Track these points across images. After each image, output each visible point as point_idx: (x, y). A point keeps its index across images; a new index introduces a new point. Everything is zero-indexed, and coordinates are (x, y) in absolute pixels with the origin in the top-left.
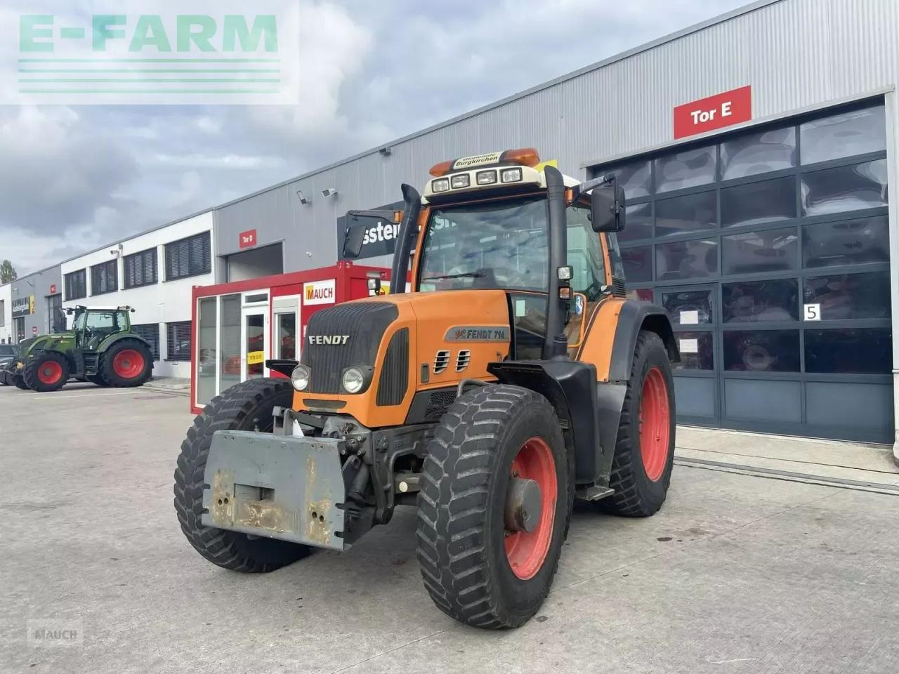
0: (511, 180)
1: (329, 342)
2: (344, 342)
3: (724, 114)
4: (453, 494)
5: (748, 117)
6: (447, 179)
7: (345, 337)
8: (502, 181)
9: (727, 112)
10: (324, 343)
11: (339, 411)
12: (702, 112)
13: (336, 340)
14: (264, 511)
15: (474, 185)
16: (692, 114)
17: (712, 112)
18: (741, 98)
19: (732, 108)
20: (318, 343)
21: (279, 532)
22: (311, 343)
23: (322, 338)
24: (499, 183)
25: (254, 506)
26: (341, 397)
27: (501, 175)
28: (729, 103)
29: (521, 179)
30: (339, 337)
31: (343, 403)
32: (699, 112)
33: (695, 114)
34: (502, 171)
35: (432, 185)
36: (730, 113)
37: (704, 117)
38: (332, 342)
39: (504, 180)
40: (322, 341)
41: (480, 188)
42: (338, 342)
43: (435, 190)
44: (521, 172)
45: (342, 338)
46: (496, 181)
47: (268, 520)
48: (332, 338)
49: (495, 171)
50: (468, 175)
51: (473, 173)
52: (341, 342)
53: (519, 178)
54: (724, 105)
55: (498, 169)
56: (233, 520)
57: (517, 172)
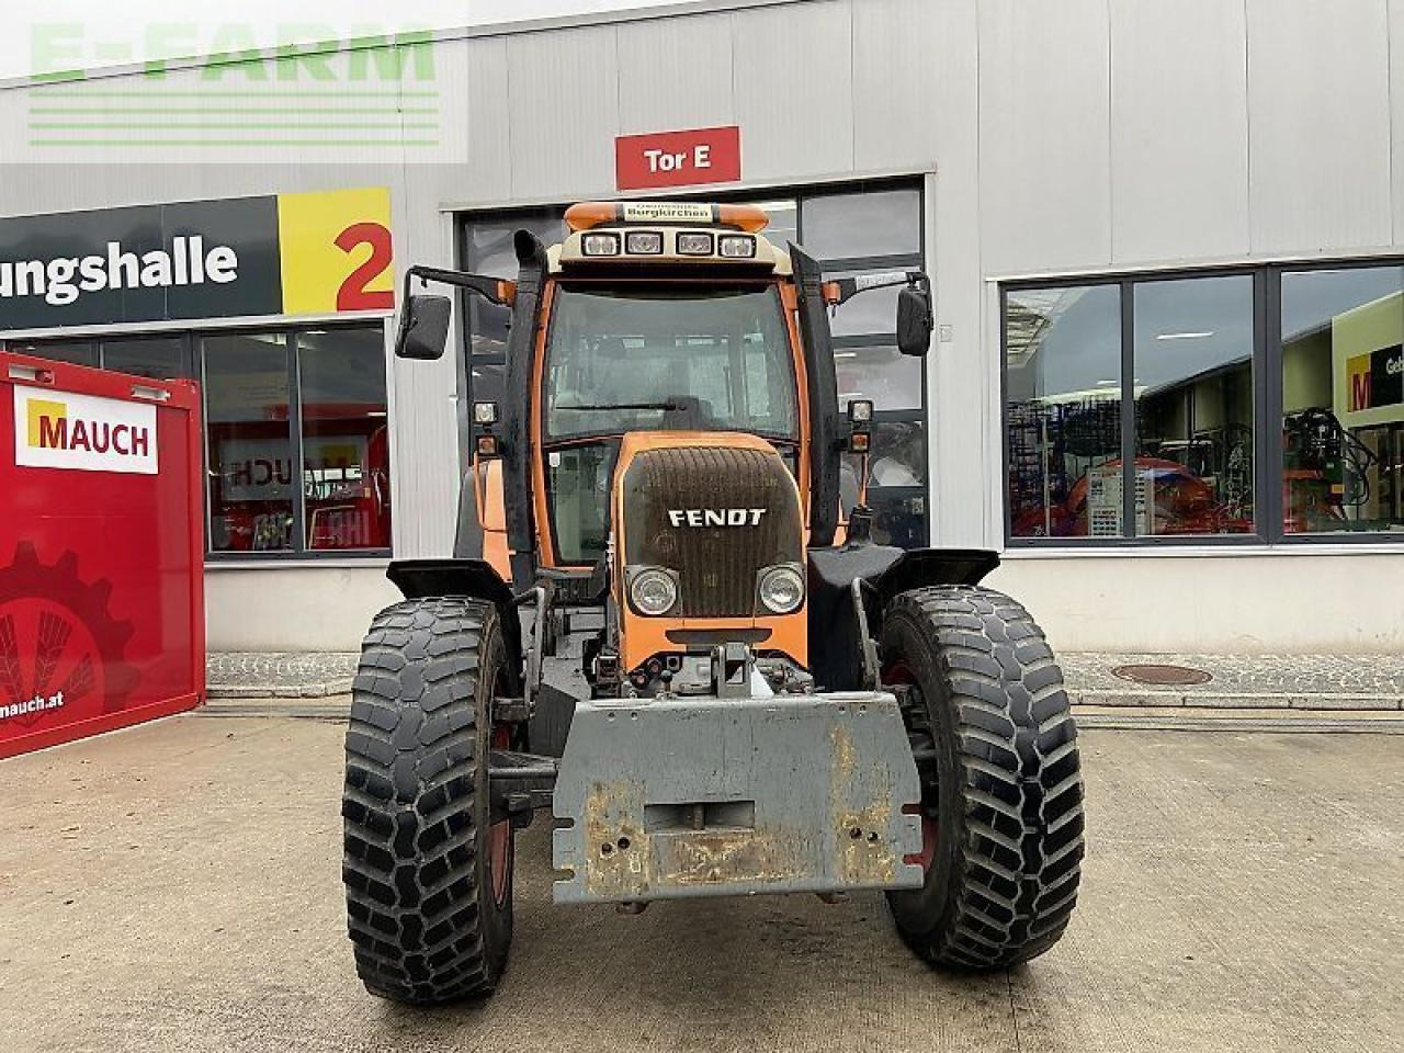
0: (737, 254)
1: (720, 522)
2: (755, 521)
3: (698, 164)
6: (617, 236)
7: (757, 513)
8: (720, 254)
9: (703, 160)
10: (708, 522)
12: (663, 153)
13: (737, 517)
15: (670, 252)
16: (647, 153)
17: (679, 158)
18: (724, 143)
19: (710, 156)
20: (692, 522)
22: (675, 522)
23: (703, 514)
24: (715, 256)
26: (761, 622)
27: (720, 244)
28: (706, 148)
29: (753, 256)
30: (743, 513)
31: (766, 633)
32: (660, 152)
33: (652, 154)
34: (721, 237)
35: (583, 242)
36: (707, 164)
37: (667, 162)
38: (726, 521)
39: (724, 253)
40: (703, 521)
41: (678, 260)
42: (742, 521)
43: (588, 251)
44: (754, 244)
46: (711, 254)
48: (727, 514)
49: (712, 236)
50: (661, 234)
51: (670, 233)
52: (748, 521)
53: (750, 254)
54: (698, 150)
55: (717, 232)
57: (748, 242)
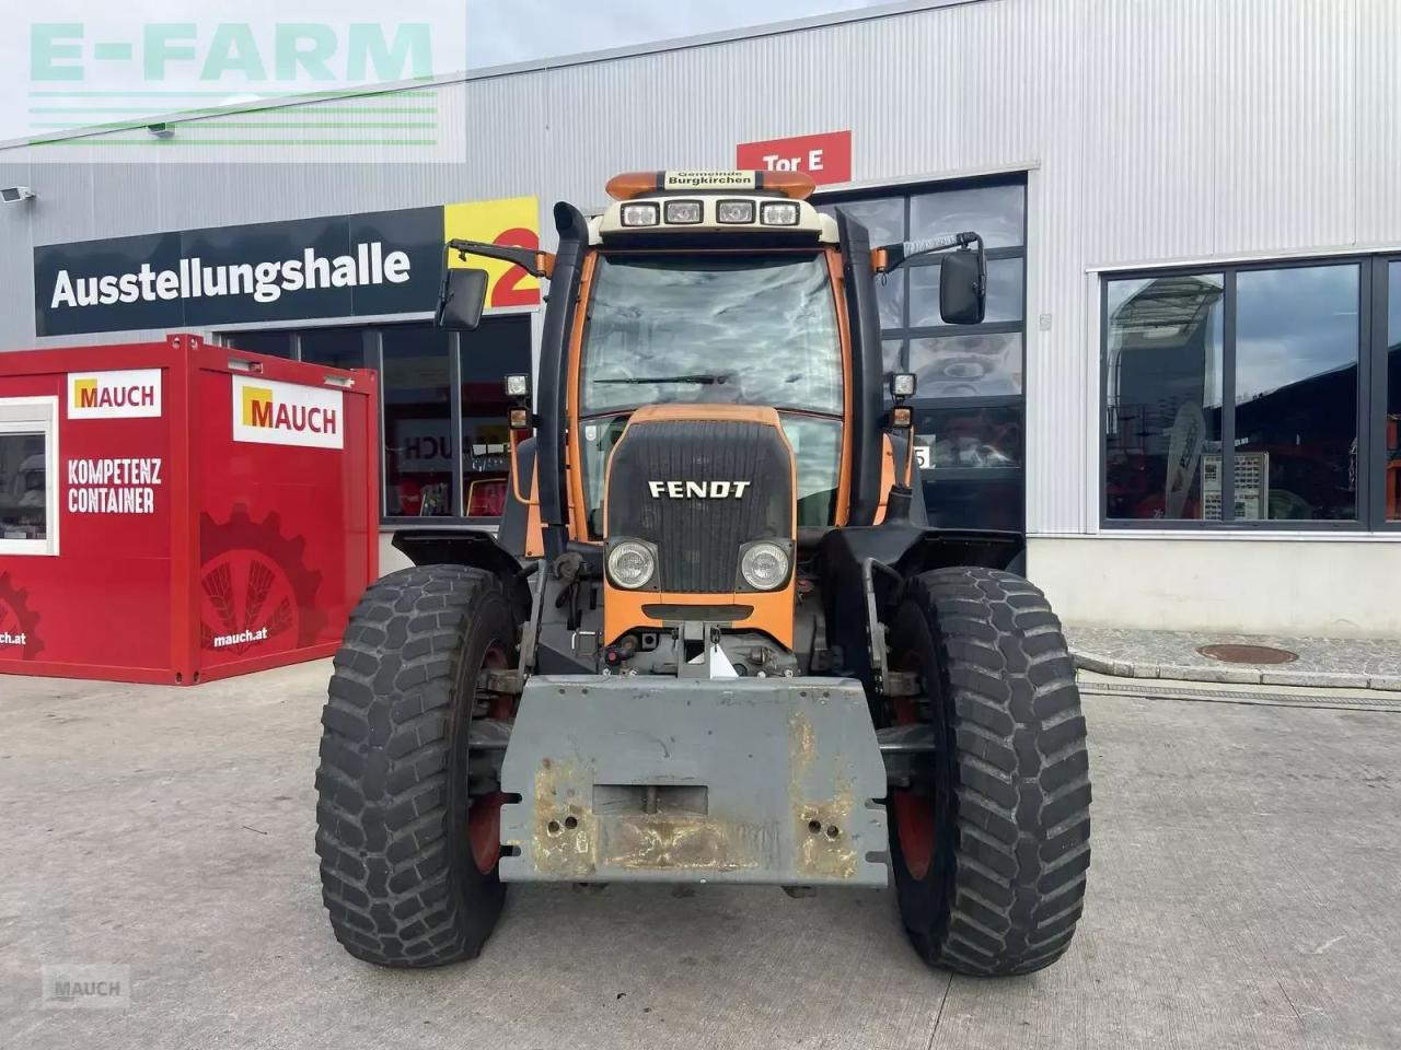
0: (780, 221)
1: (702, 494)
2: (739, 494)
3: (812, 167)
4: (1043, 757)
5: (847, 177)
6: (657, 205)
7: (741, 486)
8: (762, 222)
9: (816, 164)
10: (689, 495)
11: (736, 624)
12: (780, 159)
13: (720, 489)
14: (680, 834)
15: (710, 221)
16: (766, 159)
17: (795, 161)
18: (837, 147)
19: (823, 159)
20: (673, 494)
21: (722, 870)
22: (655, 494)
23: (684, 486)
24: (757, 224)
25: (652, 826)
26: (741, 599)
27: (762, 211)
28: (820, 152)
29: (797, 223)
30: (726, 485)
31: (747, 611)
32: (776, 157)
33: (770, 159)
34: (764, 204)
35: (622, 212)
36: (820, 167)
37: (783, 166)
38: (708, 493)
39: (766, 220)
40: (685, 493)
41: (718, 229)
42: (725, 493)
43: (627, 222)
44: (798, 211)
45: (733, 487)
46: (753, 221)
47: (694, 849)
48: (709, 486)
49: (753, 203)
50: (701, 203)
51: (710, 202)
52: (732, 494)
53: (793, 221)
54: (813, 154)
55: (759, 200)
56: (594, 860)
57: (792, 208)
